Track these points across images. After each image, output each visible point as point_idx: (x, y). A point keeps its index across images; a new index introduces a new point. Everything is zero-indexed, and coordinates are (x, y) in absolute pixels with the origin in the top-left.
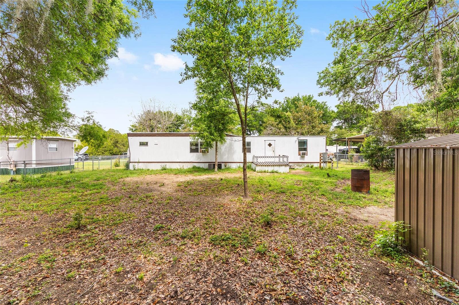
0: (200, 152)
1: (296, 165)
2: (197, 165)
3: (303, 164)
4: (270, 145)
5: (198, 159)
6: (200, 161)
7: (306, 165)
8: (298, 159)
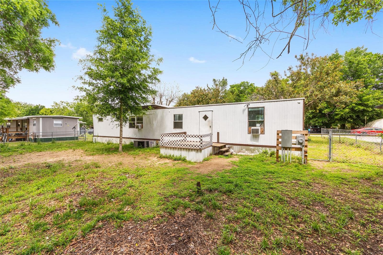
0: (136, 128)
1: (244, 150)
3: (256, 148)
4: (206, 118)
5: (135, 135)
7: (262, 150)
8: (247, 139)
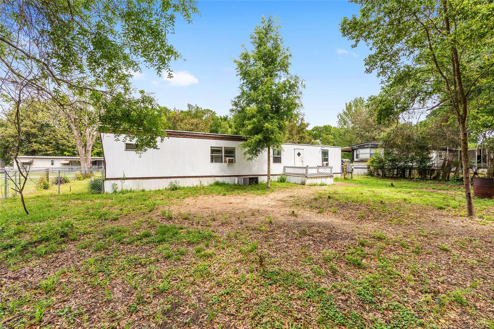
0: (224, 162)
2: (220, 180)
4: (299, 154)
5: (222, 171)
6: (225, 175)
